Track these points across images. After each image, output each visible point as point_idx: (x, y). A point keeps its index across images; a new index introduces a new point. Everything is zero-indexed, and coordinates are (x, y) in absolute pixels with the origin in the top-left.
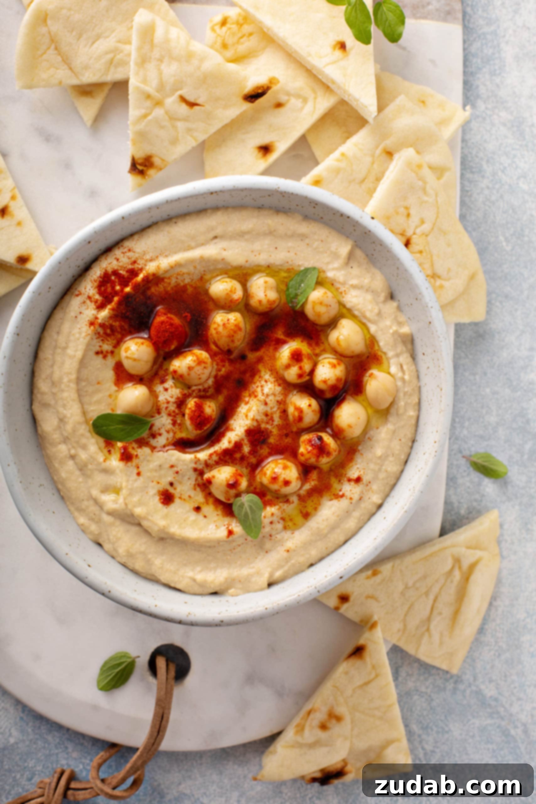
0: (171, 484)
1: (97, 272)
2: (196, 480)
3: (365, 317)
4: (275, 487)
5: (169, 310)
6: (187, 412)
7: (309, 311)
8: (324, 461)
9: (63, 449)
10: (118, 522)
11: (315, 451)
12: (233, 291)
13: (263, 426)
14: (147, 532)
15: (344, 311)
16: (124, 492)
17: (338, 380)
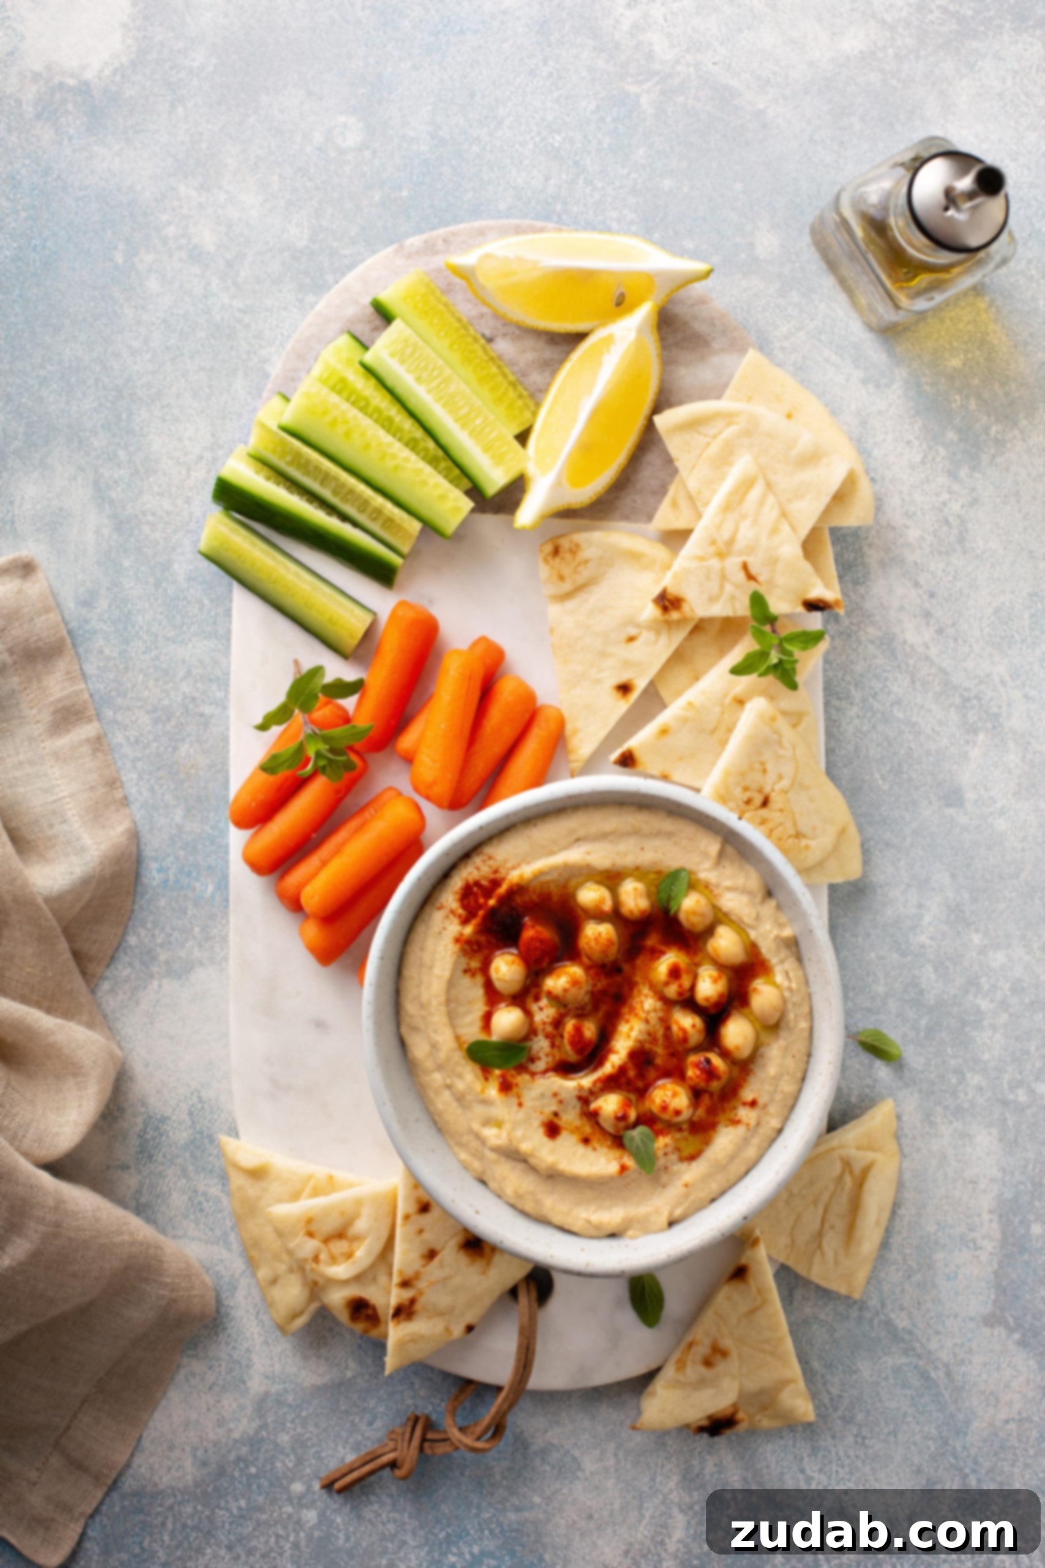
0: (556, 1114)
1: (457, 882)
2: (582, 1109)
3: (742, 921)
4: (666, 1116)
5: (537, 920)
6: (566, 1035)
7: (682, 917)
8: (715, 1086)
9: (437, 1077)
10: (503, 1160)
11: (704, 1076)
12: (602, 901)
13: (647, 1046)
14: (533, 1169)
15: (720, 915)
16: (507, 1127)
17: (721, 996)
